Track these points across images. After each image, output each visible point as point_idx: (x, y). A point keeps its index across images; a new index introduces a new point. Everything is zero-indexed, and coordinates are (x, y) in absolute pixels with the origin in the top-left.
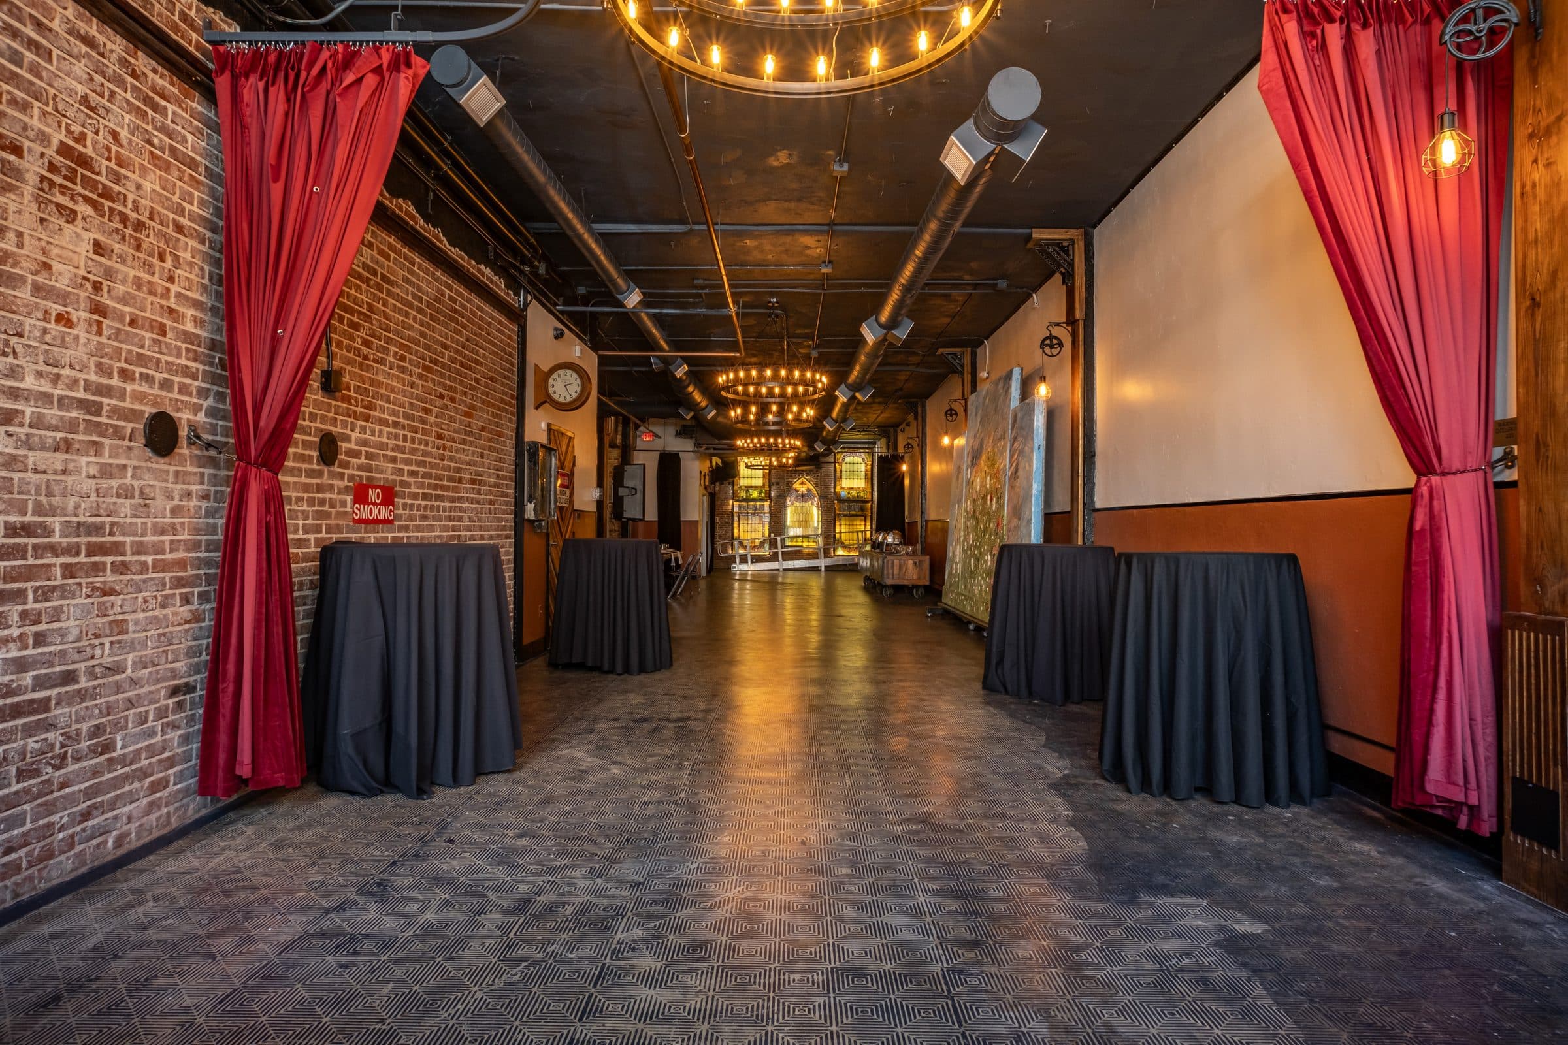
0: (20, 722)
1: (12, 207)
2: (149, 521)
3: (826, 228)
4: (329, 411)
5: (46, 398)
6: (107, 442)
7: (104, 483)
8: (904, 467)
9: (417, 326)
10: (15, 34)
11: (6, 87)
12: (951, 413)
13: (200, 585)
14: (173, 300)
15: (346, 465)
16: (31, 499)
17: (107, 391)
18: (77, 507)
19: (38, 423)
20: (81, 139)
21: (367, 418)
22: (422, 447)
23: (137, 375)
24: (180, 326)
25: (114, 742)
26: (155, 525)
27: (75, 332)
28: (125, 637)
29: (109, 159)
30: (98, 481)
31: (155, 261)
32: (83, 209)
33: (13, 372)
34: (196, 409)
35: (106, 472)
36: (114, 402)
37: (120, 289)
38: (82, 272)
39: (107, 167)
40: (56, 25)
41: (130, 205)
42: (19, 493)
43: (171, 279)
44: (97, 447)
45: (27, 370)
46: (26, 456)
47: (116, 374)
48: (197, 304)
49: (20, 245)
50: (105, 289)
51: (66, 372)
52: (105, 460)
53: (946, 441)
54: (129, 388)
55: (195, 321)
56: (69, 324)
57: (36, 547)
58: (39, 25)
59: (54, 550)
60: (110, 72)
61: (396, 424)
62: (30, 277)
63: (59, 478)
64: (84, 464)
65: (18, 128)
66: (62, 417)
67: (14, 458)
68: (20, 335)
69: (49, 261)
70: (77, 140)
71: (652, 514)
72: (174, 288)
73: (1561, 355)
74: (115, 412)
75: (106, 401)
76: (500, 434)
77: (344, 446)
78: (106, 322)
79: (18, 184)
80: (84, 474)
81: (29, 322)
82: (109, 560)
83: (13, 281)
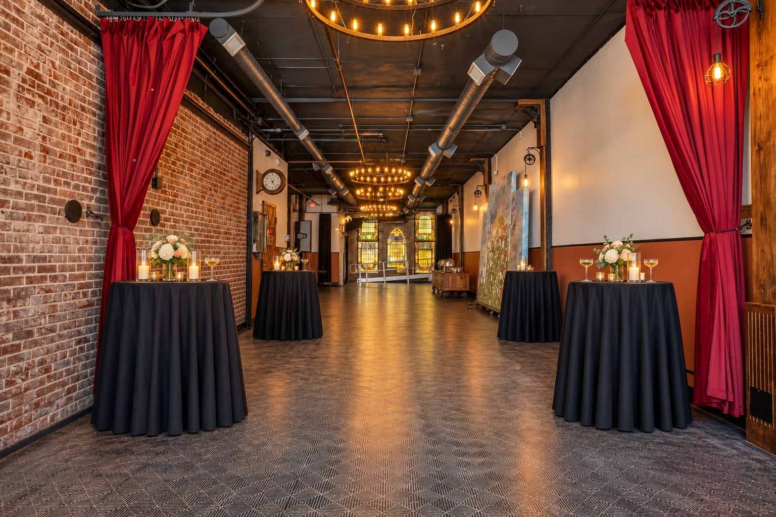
0: (7, 356)
1: (5, 100)
2: (68, 255)
3: (410, 100)
4: (155, 199)
5: (19, 194)
6: (48, 215)
7: (46, 236)
8: (452, 222)
9: (199, 154)
10: (7, 15)
11: (2, 41)
12: (477, 193)
13: (92, 288)
14: (80, 144)
15: (163, 225)
16: (12, 244)
17: (48, 190)
18: (34, 248)
19: (16, 207)
20: (37, 66)
21: (174, 202)
22: (201, 216)
23: (62, 182)
24: (83, 158)
25: (51, 367)
26: (70, 257)
27: (33, 161)
28: (56, 313)
29: (50, 76)
30: (43, 235)
31: (72, 125)
32: (38, 100)
33: (5, 182)
34: (91, 198)
35: (47, 231)
36: (52, 196)
37: (54, 139)
38: (37, 131)
39: (49, 79)
40: (26, 10)
41: (60, 98)
42: (7, 242)
43: (79, 134)
44: (43, 218)
45: (11, 180)
46: (10, 223)
47: (52, 182)
48: (92, 147)
49: (9, 119)
50: (48, 140)
51: (29, 181)
52: (47, 224)
53: (475, 208)
54: (59, 188)
55: (91, 155)
56: (31, 157)
57: (14, 268)
58: (18, 11)
59: (23, 270)
60: (51, 32)
61: (188, 205)
62: (13, 135)
63: (24, 233)
64: (37, 227)
65: (8, 61)
66: (26, 204)
67: (5, 224)
68: (8, 163)
69: (21, 126)
70: (35, 67)
71: (315, 249)
72: (80, 139)
73: (773, 174)
74: (52, 201)
75: (47, 195)
76: (238, 208)
77: (163, 216)
78: (48, 156)
79: (8, 89)
80: (37, 232)
81: (12, 157)
82: (48, 274)
83: (5, 136)
